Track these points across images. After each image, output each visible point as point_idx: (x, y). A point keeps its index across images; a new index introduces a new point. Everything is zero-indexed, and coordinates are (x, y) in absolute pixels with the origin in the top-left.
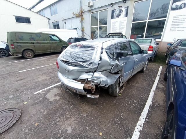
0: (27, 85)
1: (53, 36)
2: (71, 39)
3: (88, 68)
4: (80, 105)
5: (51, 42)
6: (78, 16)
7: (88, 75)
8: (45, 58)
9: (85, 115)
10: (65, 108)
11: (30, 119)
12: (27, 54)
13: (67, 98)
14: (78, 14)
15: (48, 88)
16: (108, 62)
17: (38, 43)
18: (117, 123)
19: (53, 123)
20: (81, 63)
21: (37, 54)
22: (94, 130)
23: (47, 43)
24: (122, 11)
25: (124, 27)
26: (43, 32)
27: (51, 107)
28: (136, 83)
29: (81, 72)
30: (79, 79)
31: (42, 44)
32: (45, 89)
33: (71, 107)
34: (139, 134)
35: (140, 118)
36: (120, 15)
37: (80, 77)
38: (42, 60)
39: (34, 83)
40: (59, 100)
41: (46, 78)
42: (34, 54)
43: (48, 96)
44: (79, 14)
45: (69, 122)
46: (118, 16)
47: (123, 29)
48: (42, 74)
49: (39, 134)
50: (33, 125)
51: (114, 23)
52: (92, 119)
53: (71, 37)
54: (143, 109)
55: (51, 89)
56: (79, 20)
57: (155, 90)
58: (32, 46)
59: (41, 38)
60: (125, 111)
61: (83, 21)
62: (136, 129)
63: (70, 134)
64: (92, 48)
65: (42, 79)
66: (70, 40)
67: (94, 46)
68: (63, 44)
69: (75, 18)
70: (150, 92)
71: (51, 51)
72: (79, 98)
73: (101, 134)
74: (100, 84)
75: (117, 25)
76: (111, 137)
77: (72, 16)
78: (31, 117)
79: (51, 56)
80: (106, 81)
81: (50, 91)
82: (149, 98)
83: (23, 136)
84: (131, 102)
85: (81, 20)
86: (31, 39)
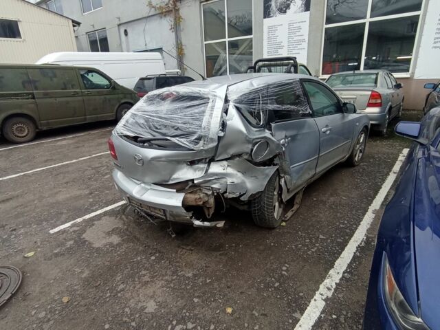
0: (25, 213)
1: (90, 74)
2: (146, 81)
3: (193, 150)
4: (177, 253)
5: (86, 91)
6: (163, 13)
7: (195, 170)
8: (68, 139)
9: (190, 275)
10: (138, 263)
11: (47, 289)
12: (17, 129)
13: (142, 237)
14: (163, 5)
15: (87, 217)
16: (241, 132)
17: (46, 95)
18: (271, 287)
19: (108, 295)
20: (175, 140)
21: (45, 128)
22: (213, 304)
23: (75, 94)
25: (303, 41)
26: (62, 64)
27: (99, 262)
28: (332, 195)
29: (176, 163)
30: (171, 182)
31: (58, 99)
32: (79, 220)
33: (153, 258)
34: (322, 304)
35: (331, 272)
36: (288, 6)
37: (174, 176)
38: (61, 147)
39: (47, 206)
40: (119, 245)
41: (78, 193)
42: (37, 128)
43: (88, 236)
44: (166, 5)
45: (149, 291)
46: (283, 9)
47: (299, 47)
48: (67, 183)
49: (73, 319)
50: (56, 301)
51: (273, 29)
52: (208, 281)
53: (144, 76)
54: (340, 254)
55: (94, 220)
56: (167, 23)
57: (378, 208)
58: (30, 105)
59: (55, 80)
60: (294, 261)
61: (179, 25)
62: (317, 296)
63: (154, 316)
64: (202, 101)
65: (68, 196)
66: (143, 84)
67: (206, 96)
68: (121, 96)
69: (155, 17)
70: (364, 215)
71: (85, 119)
72: (173, 236)
73: (229, 310)
74: (226, 192)
75: (283, 35)
76: (253, 314)
77: (146, 11)
78: (49, 284)
79: (86, 133)
80: (241, 185)
81: (93, 225)
82: (360, 227)
83: (35, 326)
84: (310, 239)
85: (175, 24)
86: (26, 85)
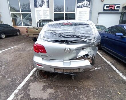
4: (80, 84)
9: (95, 89)
13: (60, 85)
18: (115, 81)
24: (44, 2)
32: (17, 91)
33: (76, 90)
36: (42, 5)
52: (102, 88)
55: (26, 88)
70: (102, 58)
81: (29, 90)
84: (102, 66)
